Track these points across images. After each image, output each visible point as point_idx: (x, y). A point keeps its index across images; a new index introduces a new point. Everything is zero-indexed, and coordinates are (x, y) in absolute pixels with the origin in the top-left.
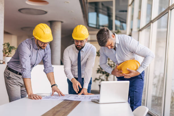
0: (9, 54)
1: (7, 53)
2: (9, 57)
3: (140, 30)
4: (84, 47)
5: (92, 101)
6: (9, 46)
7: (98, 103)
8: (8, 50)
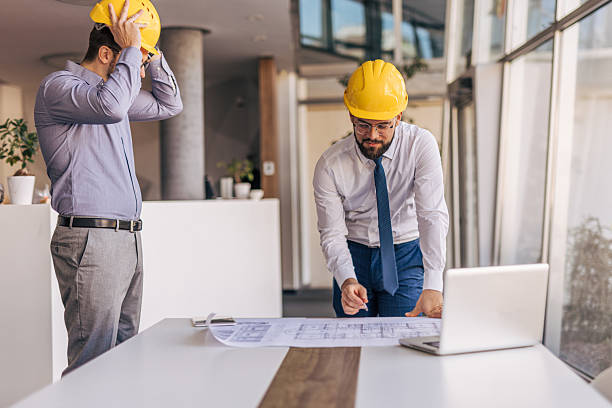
0: (24, 166)
1: (17, 158)
2: (25, 174)
3: (507, 59)
4: (390, 144)
5: (403, 346)
6: (26, 134)
7: (433, 354)
8: (23, 147)
